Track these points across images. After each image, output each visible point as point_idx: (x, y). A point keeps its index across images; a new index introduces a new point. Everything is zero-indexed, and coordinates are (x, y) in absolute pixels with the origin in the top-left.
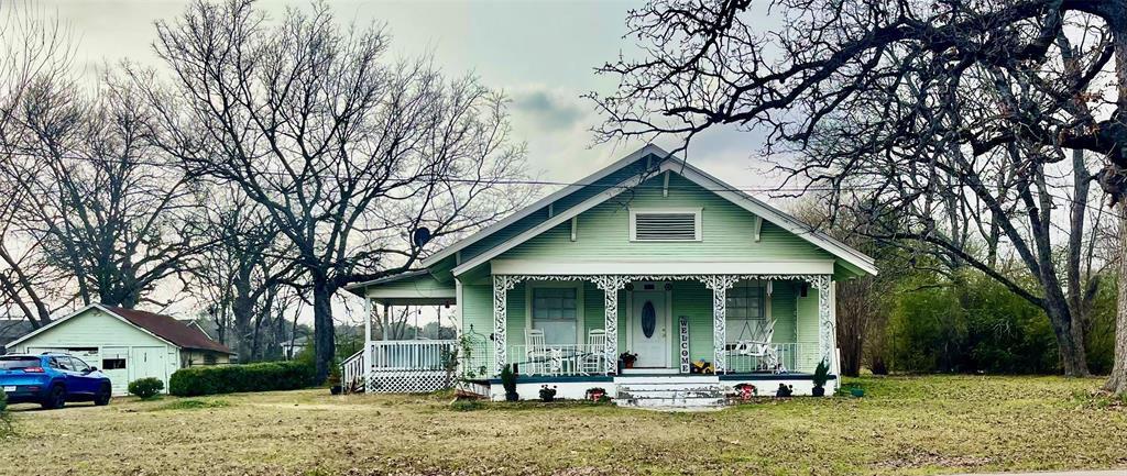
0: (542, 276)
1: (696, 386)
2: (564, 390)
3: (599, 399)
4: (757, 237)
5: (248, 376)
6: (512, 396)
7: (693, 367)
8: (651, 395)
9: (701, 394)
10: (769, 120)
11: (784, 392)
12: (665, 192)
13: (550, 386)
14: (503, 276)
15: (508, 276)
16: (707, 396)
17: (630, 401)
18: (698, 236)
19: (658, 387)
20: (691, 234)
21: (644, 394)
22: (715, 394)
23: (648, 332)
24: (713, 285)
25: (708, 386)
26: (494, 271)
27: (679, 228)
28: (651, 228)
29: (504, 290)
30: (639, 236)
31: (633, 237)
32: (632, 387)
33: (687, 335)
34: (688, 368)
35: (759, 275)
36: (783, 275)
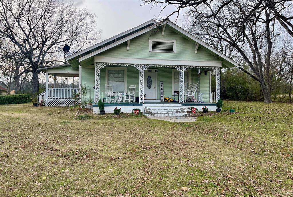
0: (115, 64)
1: (175, 108)
2: (125, 109)
3: (138, 113)
4: (196, 52)
5: (6, 99)
6: (102, 112)
7: (165, 99)
8: (159, 112)
9: (178, 112)
10: (197, 11)
11: (205, 110)
12: (163, 33)
13: (118, 108)
14: (99, 63)
15: (101, 63)
17: (151, 115)
18: (175, 50)
19: (161, 108)
20: (172, 49)
21: (156, 111)
22: (183, 111)
23: (149, 87)
24: (179, 69)
25: (179, 108)
26: (96, 61)
27: (167, 47)
28: (158, 47)
29: (100, 69)
30: (153, 49)
31: (151, 50)
32: (151, 108)
33: (163, 88)
34: (163, 100)
35: (196, 66)
36: (204, 67)
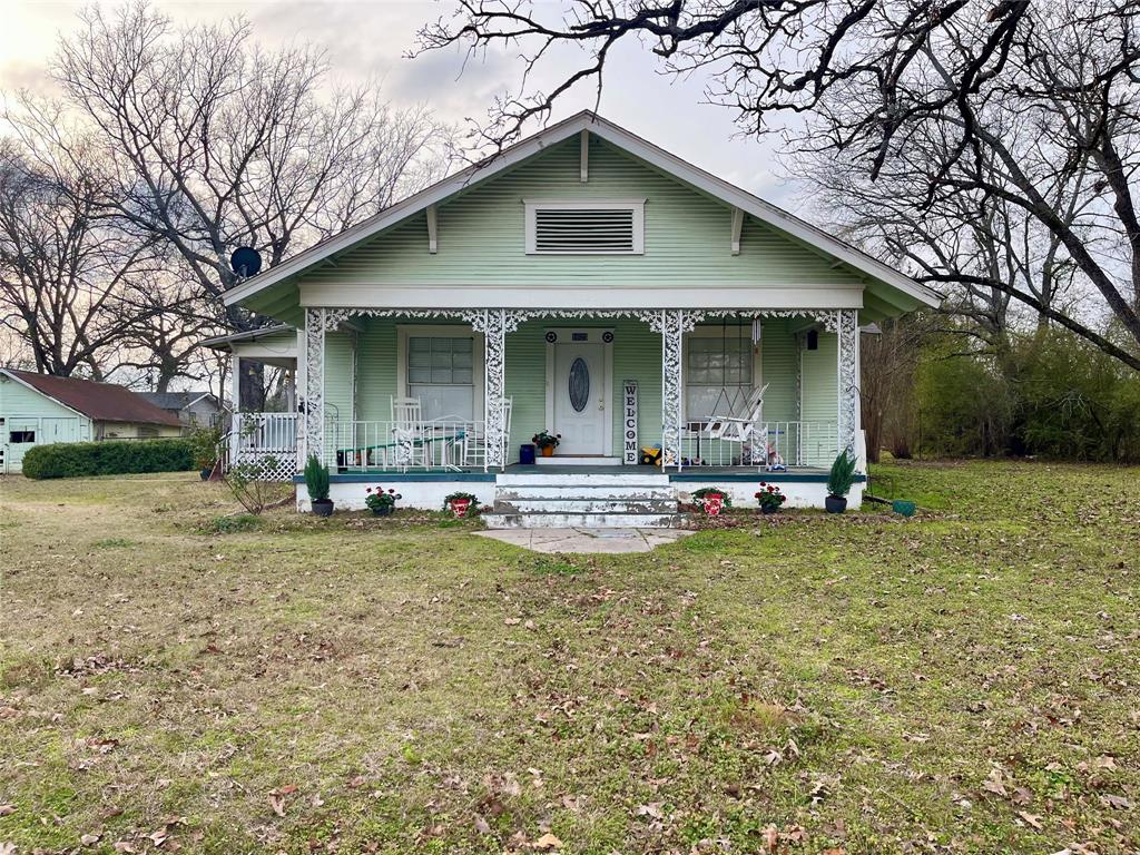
0: (382, 309)
1: (629, 493)
2: (412, 495)
3: (465, 509)
4: (736, 247)
6: (322, 503)
7: (643, 456)
8: (550, 507)
9: (634, 507)
10: (758, 67)
11: (770, 503)
12: (584, 174)
13: (386, 487)
14: (319, 308)
15: (328, 309)
16: (644, 511)
17: (508, 519)
18: (638, 245)
19: (565, 493)
20: (626, 242)
21: (536, 506)
22: (657, 506)
23: (579, 403)
24: (662, 326)
25: (649, 492)
26: (305, 302)
27: (608, 233)
28: (561, 233)
29: (322, 332)
30: (541, 244)
31: (531, 246)
32: (522, 493)
33: (634, 408)
34: (636, 457)
35: (739, 310)
36: (777, 310)
